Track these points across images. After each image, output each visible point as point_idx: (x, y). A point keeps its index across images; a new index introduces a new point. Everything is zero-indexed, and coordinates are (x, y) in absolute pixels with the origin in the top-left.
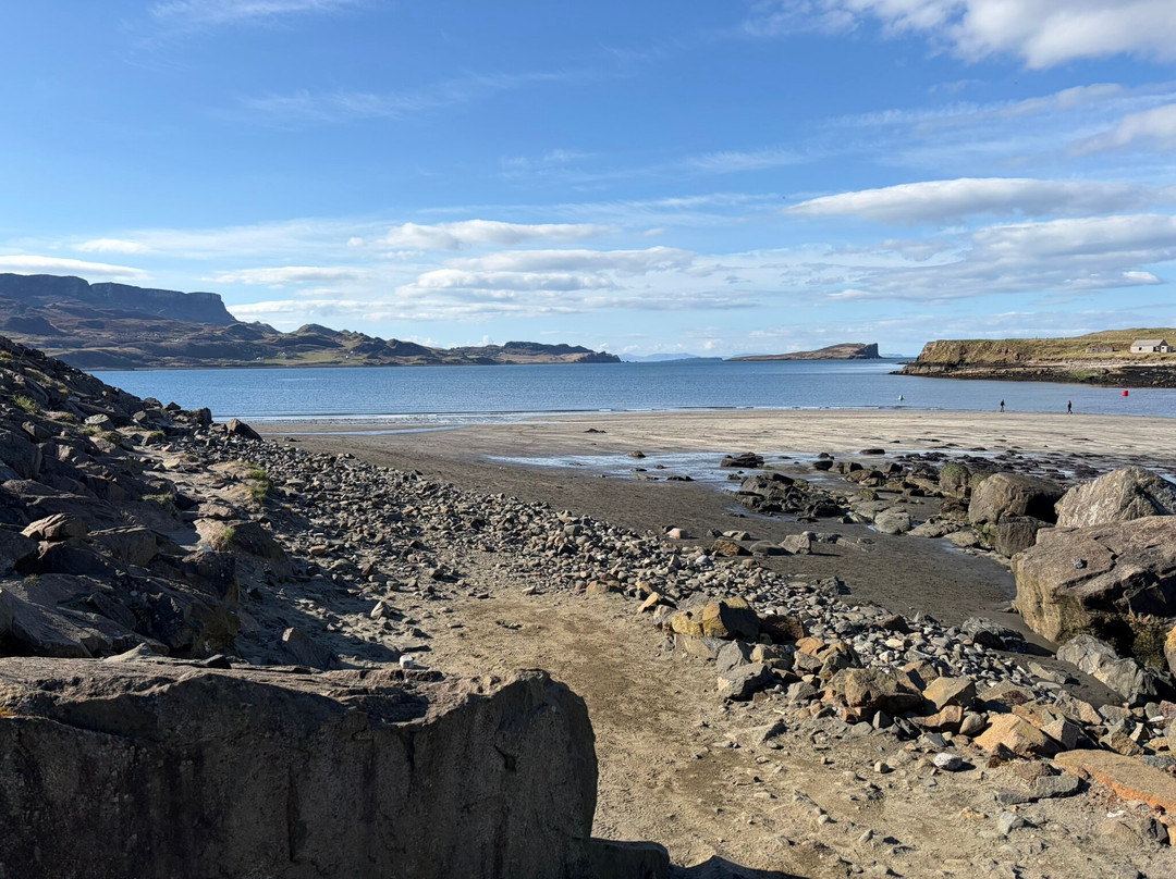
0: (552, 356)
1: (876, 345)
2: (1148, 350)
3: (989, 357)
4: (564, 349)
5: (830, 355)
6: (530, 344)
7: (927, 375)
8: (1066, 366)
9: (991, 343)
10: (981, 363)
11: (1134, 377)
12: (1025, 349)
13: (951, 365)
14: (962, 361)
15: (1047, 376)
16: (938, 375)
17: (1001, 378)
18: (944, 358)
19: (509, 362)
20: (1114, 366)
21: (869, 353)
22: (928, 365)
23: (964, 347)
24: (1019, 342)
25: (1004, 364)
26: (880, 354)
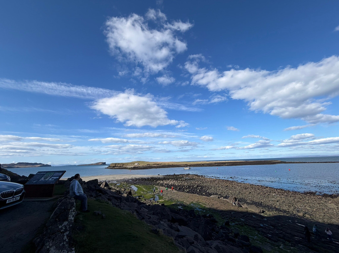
0: (32, 166)
1: (105, 162)
2: (137, 164)
3: (119, 166)
4: (36, 164)
5: (97, 164)
6: (25, 163)
7: (110, 168)
8: (128, 167)
9: (119, 163)
10: (118, 166)
11: (135, 168)
12: (123, 164)
13: (114, 167)
14: (115, 166)
15: (125, 168)
16: (112, 168)
17: (120, 169)
18: (113, 166)
19: (17, 167)
20: (132, 167)
21: (104, 164)
22: (110, 167)
23: (116, 164)
24: (122, 163)
25: (121, 166)
26: (106, 164)
